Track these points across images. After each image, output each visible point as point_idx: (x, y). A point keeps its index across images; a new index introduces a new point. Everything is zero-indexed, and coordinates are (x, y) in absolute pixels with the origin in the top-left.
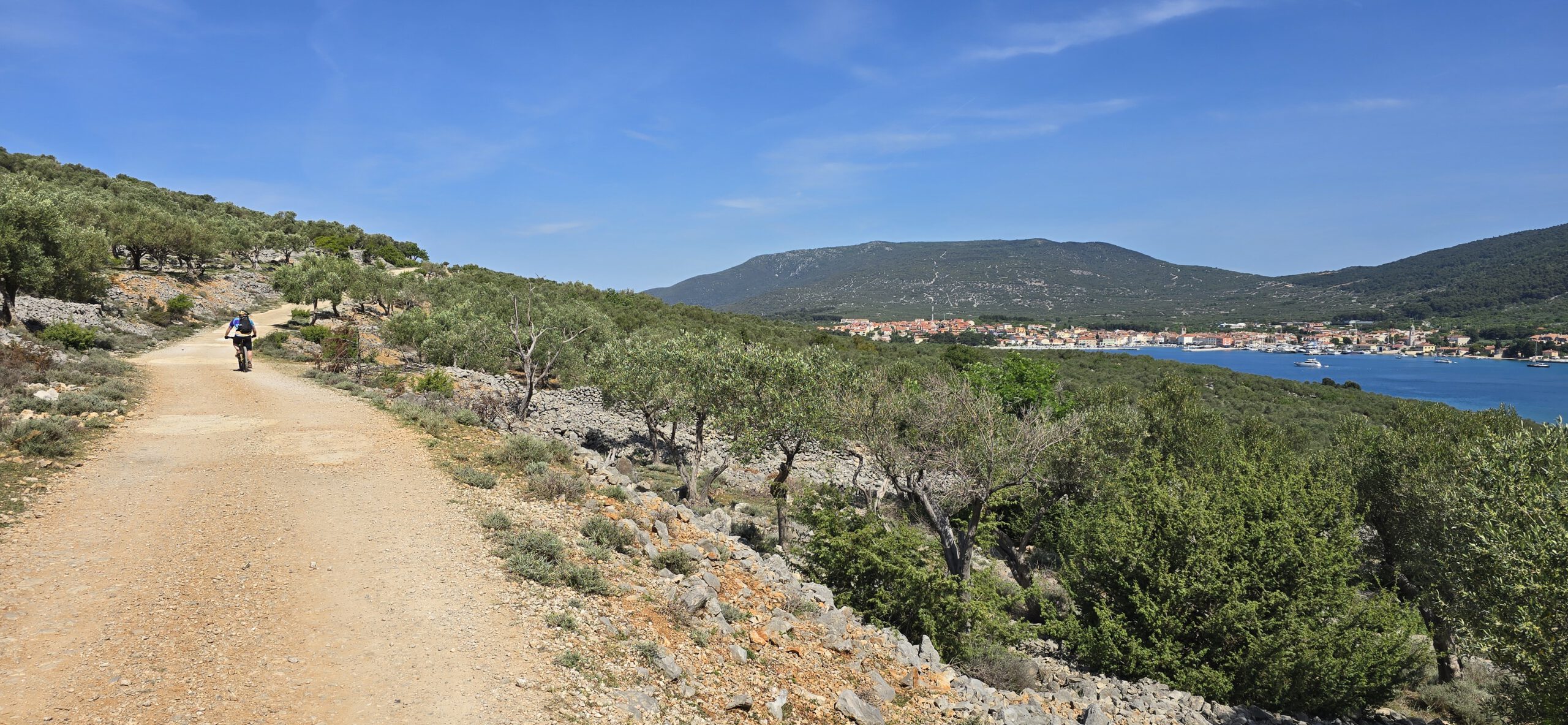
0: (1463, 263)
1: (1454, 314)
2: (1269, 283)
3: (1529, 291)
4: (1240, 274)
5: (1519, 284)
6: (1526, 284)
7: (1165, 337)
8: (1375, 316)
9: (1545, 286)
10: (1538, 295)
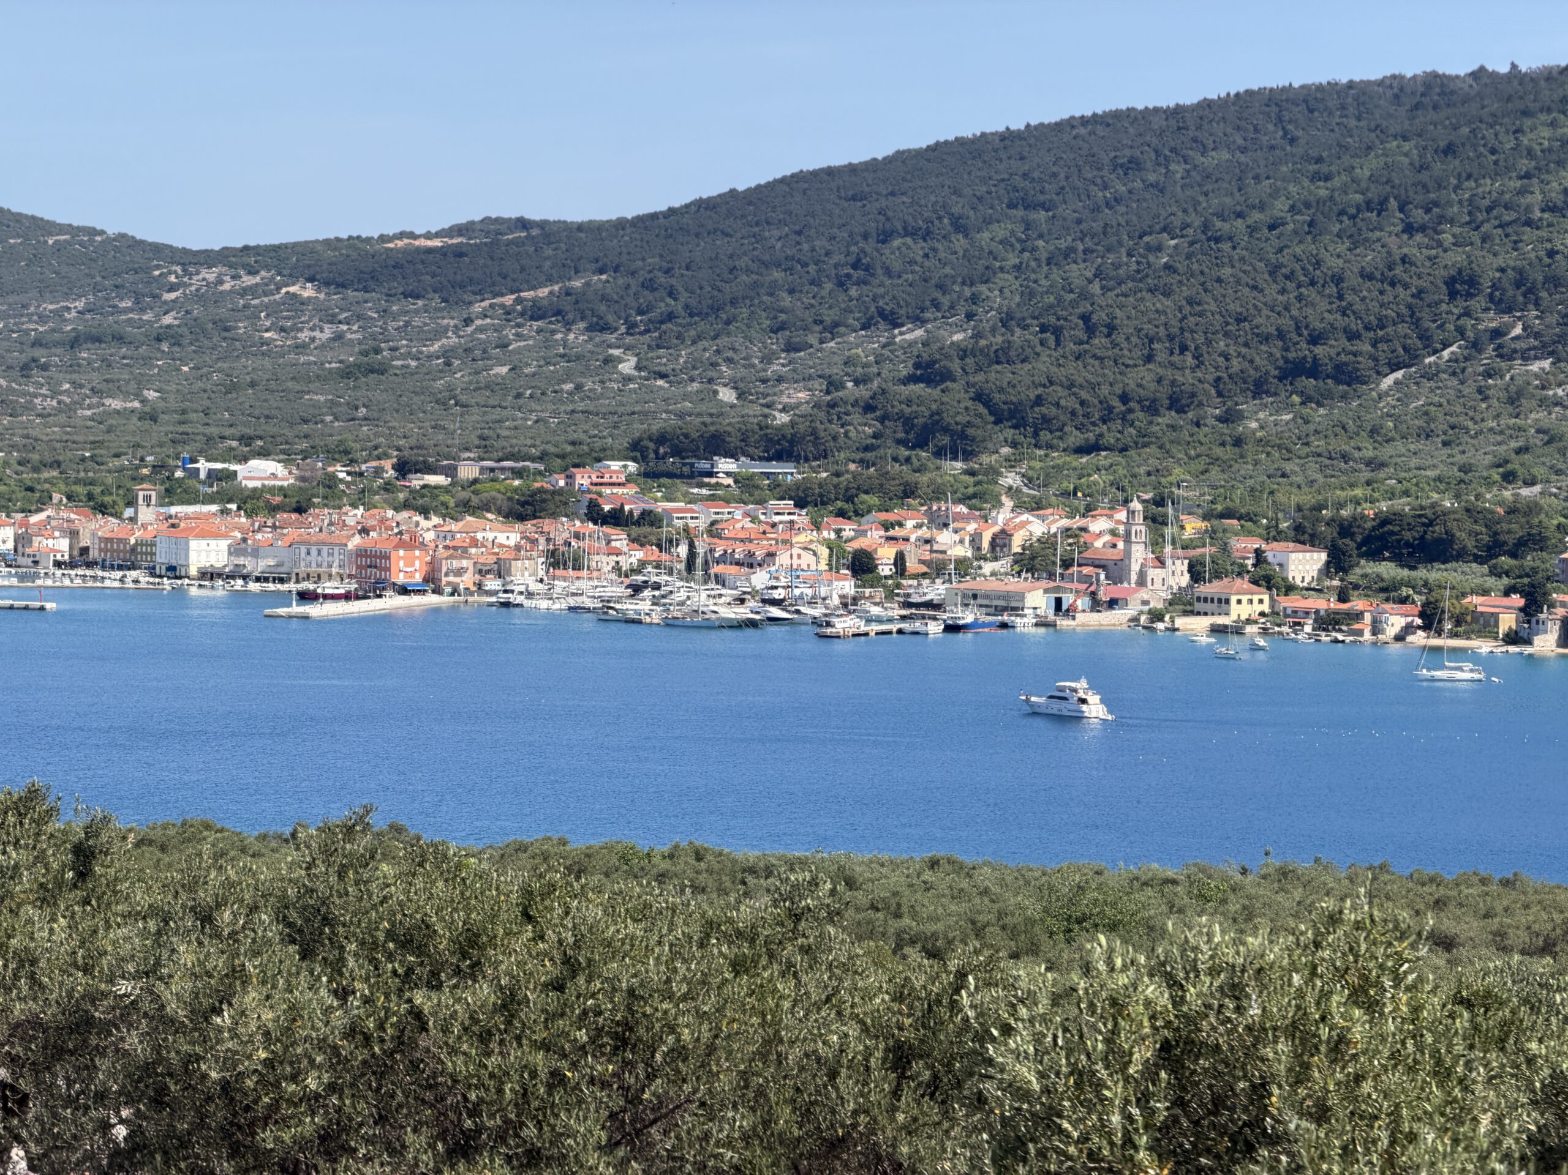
0: (959, 226)
1: (1075, 438)
2: (210, 275)
3: (1303, 350)
4: (62, 229)
5: (1266, 322)
6: (1286, 323)
7: (73, 534)
8: (793, 441)
9: (1352, 336)
10: (1339, 368)
